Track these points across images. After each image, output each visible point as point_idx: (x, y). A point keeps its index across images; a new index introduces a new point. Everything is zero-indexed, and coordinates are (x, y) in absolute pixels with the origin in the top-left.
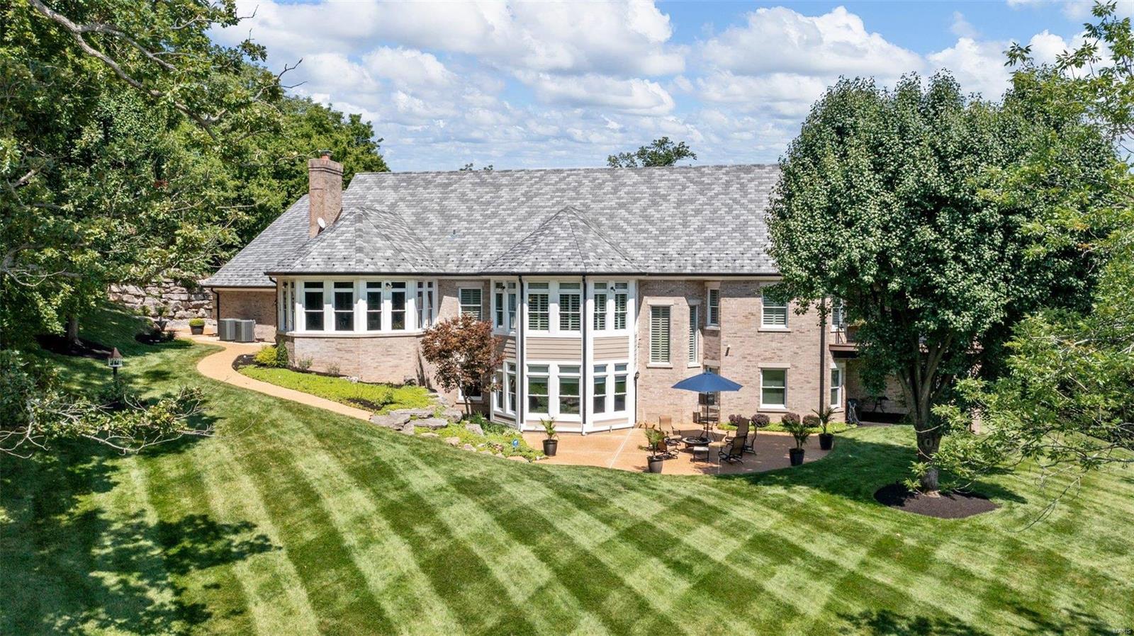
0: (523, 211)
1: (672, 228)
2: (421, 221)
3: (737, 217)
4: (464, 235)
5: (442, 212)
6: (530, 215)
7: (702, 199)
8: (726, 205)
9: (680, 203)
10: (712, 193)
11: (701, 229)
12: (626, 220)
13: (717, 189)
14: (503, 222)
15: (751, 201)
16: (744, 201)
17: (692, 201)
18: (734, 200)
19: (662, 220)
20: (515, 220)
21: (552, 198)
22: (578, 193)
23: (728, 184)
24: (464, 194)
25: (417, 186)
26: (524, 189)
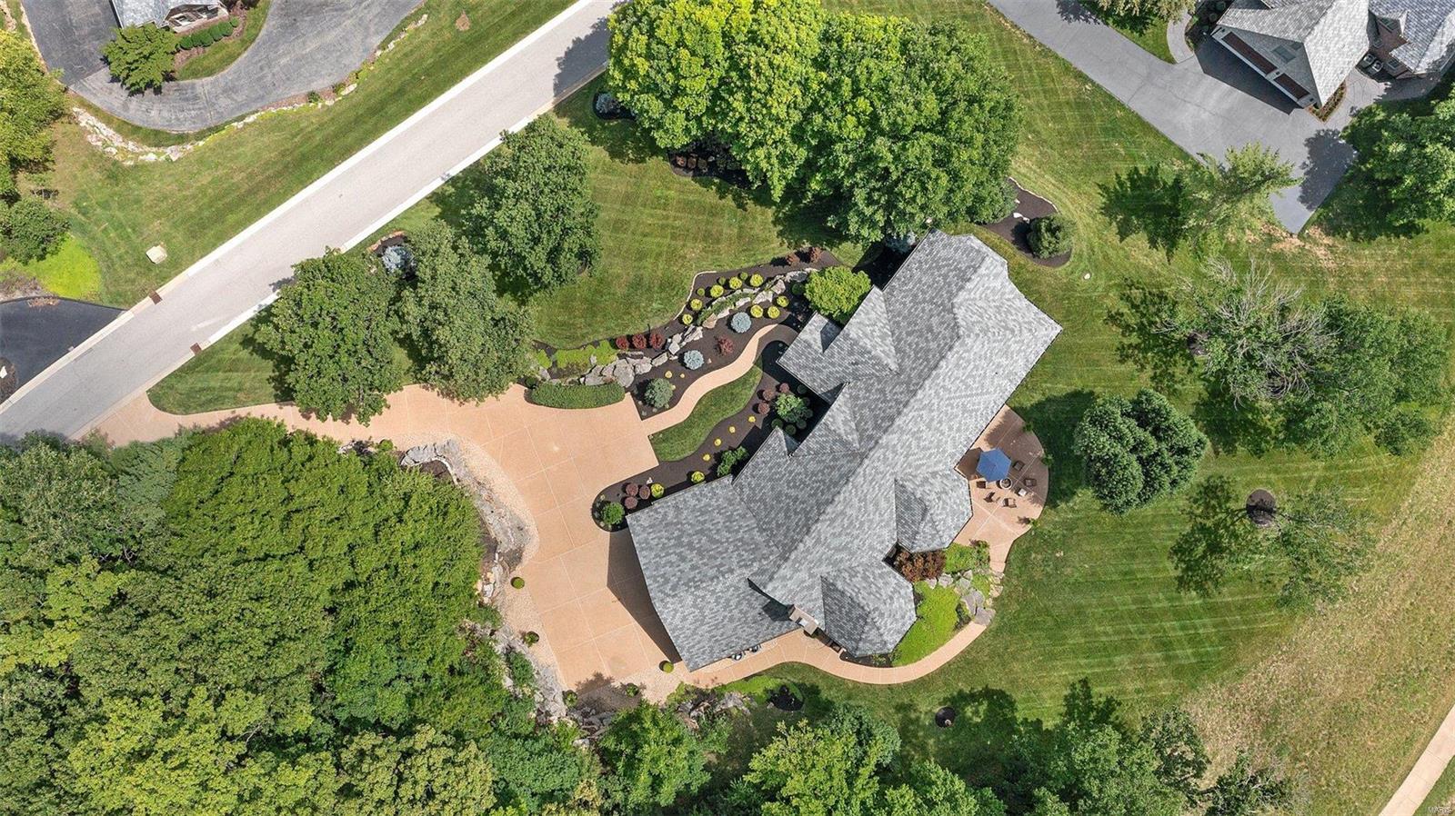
0: (871, 507)
1: (940, 441)
2: (835, 564)
3: (958, 406)
4: (864, 544)
5: (838, 550)
6: (877, 505)
7: (935, 413)
8: (948, 405)
9: (929, 426)
10: (936, 406)
11: (951, 429)
12: (918, 459)
13: (935, 401)
14: (871, 521)
15: (955, 392)
16: (953, 395)
17: (932, 420)
18: (949, 399)
19: (931, 442)
20: (874, 514)
21: (874, 488)
22: (881, 473)
23: (937, 393)
24: (834, 534)
25: (805, 558)
26: (855, 500)
